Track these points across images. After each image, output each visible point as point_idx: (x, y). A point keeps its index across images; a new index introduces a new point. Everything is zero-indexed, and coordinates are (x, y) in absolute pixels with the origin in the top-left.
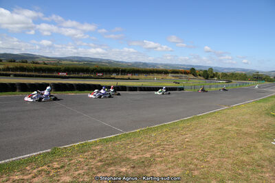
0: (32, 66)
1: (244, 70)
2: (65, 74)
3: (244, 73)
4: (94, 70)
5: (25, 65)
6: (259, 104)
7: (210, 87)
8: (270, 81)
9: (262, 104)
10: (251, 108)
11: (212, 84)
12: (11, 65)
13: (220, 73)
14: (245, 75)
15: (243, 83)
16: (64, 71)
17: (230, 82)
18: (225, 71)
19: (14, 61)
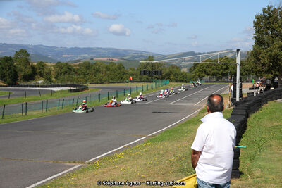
1: (116, 53)
3: (116, 60)
6: (160, 146)
7: (25, 108)
8: (182, 79)
9: (168, 145)
10: (142, 161)
11: (30, 97)
13: (50, 65)
14: (121, 66)
15: (117, 90)
17: (80, 88)
18: (66, 58)
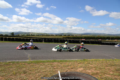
0: (72, 37)
2: (84, 40)
4: (97, 38)
5: (69, 36)
12: (65, 37)
16: (84, 38)
19: (66, 36)
